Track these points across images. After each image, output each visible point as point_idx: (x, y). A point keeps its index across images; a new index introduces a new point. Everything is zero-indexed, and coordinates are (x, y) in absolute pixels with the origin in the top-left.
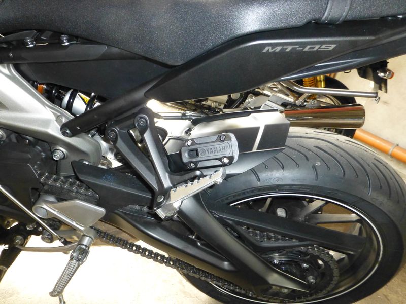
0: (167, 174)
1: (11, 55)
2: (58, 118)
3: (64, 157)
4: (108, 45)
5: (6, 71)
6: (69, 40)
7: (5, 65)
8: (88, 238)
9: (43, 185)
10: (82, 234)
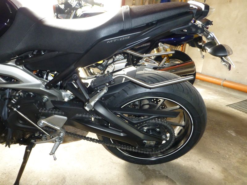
0: (87, 95)
1: (24, 61)
2: (43, 83)
3: (48, 100)
4: (58, 51)
5: (21, 68)
6: (44, 52)
7: (21, 66)
8: (62, 133)
9: (40, 113)
10: (59, 132)
